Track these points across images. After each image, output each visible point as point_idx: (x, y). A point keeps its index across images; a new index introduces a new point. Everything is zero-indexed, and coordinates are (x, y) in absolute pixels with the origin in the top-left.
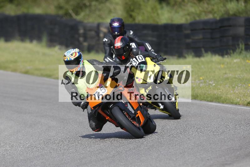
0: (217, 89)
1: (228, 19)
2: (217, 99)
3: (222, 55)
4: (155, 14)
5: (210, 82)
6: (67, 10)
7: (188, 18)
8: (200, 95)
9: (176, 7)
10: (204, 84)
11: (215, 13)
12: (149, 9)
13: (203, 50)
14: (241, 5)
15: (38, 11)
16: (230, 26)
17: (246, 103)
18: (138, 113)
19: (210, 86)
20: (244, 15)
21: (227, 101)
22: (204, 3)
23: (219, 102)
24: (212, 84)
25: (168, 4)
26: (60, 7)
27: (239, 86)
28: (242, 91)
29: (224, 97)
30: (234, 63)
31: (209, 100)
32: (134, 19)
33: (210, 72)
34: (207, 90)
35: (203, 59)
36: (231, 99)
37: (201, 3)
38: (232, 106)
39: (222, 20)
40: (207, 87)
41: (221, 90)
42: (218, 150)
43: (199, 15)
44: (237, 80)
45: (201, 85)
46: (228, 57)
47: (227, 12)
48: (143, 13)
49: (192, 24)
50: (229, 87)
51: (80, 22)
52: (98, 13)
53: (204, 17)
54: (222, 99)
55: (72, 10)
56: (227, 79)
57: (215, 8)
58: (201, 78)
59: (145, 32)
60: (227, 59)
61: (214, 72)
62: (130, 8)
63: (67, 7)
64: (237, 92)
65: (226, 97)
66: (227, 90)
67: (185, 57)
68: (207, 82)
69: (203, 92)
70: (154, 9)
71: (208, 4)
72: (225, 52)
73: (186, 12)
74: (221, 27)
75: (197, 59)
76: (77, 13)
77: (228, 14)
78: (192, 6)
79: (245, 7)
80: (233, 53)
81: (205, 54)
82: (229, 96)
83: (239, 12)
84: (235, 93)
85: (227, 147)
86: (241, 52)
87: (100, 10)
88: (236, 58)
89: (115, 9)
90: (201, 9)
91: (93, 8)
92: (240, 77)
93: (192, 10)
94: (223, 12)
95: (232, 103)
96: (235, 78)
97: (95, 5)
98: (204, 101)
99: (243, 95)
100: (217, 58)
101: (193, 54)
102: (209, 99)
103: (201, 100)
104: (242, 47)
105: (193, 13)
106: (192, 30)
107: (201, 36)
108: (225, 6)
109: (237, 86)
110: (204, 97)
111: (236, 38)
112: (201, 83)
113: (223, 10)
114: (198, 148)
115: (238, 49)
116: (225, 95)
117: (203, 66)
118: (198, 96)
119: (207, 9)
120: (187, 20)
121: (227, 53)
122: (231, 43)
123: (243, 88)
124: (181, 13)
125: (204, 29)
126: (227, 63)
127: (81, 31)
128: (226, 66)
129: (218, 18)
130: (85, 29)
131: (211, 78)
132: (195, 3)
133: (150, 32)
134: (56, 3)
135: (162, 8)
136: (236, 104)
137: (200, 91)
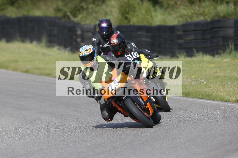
0: (208, 87)
1: (219, 21)
2: (208, 97)
3: (213, 55)
4: (149, 17)
5: (201, 81)
6: (65, 12)
7: (181, 19)
8: (192, 93)
9: (169, 10)
10: (195, 83)
11: (206, 15)
12: (143, 12)
13: (194, 50)
14: (231, 7)
15: (37, 13)
16: (221, 27)
17: (235, 100)
18: (147, 105)
19: (202, 84)
20: (234, 17)
21: (217, 98)
22: (195, 6)
23: (210, 100)
24: (204, 82)
25: (161, 6)
26: (58, 10)
27: (229, 84)
28: (231, 89)
29: (214, 94)
30: (225, 62)
31: (201, 98)
32: (129, 21)
33: (201, 71)
34: (199, 89)
35: (194, 59)
36: (221, 96)
37: (193, 6)
38: (222, 103)
39: (213, 22)
40: (198, 85)
41: (212, 88)
42: (209, 145)
43: (191, 17)
44: (227, 78)
45: (193, 83)
46: (218, 57)
47: (217, 14)
48: (138, 15)
49: (184, 25)
50: (219, 85)
51: (78, 24)
52: (94, 15)
53: (196, 19)
54: (212, 96)
55: (70, 13)
56: (218, 77)
57: (206, 10)
58: (193, 77)
59: (140, 33)
60: (217, 59)
61: (205, 71)
62: (125, 10)
63: (65, 9)
64: (227, 90)
65: (216, 95)
66: (217, 88)
67: (178, 57)
68: (198, 80)
69: (195, 89)
70: (148, 11)
71: (199, 6)
72: (215, 52)
73: (179, 14)
74: (212, 29)
75: (189, 59)
76: (75, 16)
77: (219, 16)
78: (184, 9)
79: (235, 9)
80: (224, 53)
81: (197, 54)
82: (219, 93)
83: (229, 15)
84: (225, 91)
85: (218, 142)
86: (230, 52)
87: (96, 12)
88: (226, 58)
89: (111, 11)
90: (192, 11)
91: (90, 11)
92: (230, 76)
93: (184, 12)
94: (213, 14)
95: (222, 100)
96: (225, 76)
97: (92, 8)
98: (196, 98)
99: (232, 93)
100: (207, 58)
101: (185, 54)
102: (200, 96)
103: (193, 98)
104: (232, 47)
105: (185, 15)
106: (184, 31)
107: (192, 37)
108: (215, 8)
109: (227, 84)
110: (196, 95)
111: (226, 39)
112: (193, 81)
113: (213, 12)
114: (190, 143)
115: (228, 49)
116: (216, 93)
117: (194, 66)
118: (190, 94)
119: (198, 11)
120: (179, 21)
121: (218, 53)
122: (221, 43)
123: (233, 86)
124: (174, 15)
125: (195, 30)
126: (218, 62)
127: (79, 32)
128: (216, 65)
129: (209, 20)
130: (82, 31)
131: (202, 76)
132: (187, 6)
133: (144, 33)
134: (55, 6)
135: (156, 10)
136: (226, 102)
137: (191, 89)
